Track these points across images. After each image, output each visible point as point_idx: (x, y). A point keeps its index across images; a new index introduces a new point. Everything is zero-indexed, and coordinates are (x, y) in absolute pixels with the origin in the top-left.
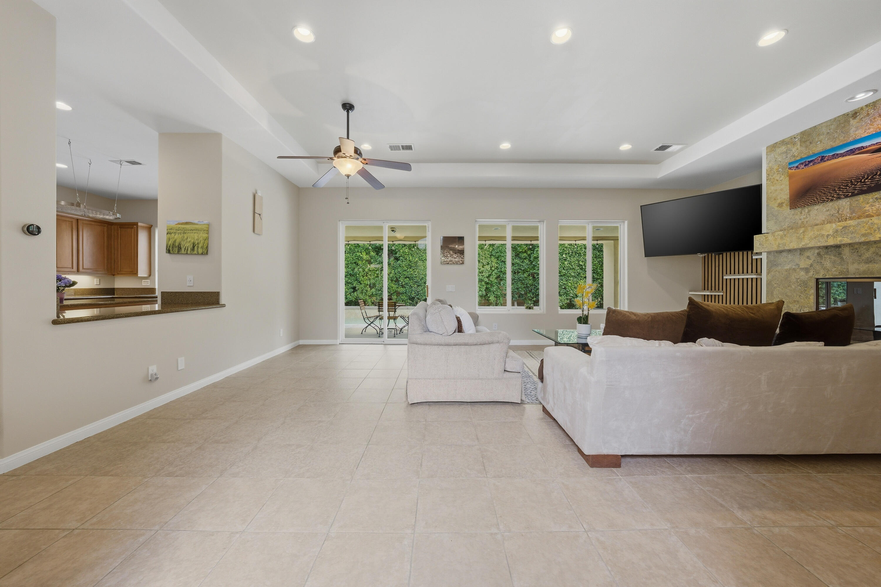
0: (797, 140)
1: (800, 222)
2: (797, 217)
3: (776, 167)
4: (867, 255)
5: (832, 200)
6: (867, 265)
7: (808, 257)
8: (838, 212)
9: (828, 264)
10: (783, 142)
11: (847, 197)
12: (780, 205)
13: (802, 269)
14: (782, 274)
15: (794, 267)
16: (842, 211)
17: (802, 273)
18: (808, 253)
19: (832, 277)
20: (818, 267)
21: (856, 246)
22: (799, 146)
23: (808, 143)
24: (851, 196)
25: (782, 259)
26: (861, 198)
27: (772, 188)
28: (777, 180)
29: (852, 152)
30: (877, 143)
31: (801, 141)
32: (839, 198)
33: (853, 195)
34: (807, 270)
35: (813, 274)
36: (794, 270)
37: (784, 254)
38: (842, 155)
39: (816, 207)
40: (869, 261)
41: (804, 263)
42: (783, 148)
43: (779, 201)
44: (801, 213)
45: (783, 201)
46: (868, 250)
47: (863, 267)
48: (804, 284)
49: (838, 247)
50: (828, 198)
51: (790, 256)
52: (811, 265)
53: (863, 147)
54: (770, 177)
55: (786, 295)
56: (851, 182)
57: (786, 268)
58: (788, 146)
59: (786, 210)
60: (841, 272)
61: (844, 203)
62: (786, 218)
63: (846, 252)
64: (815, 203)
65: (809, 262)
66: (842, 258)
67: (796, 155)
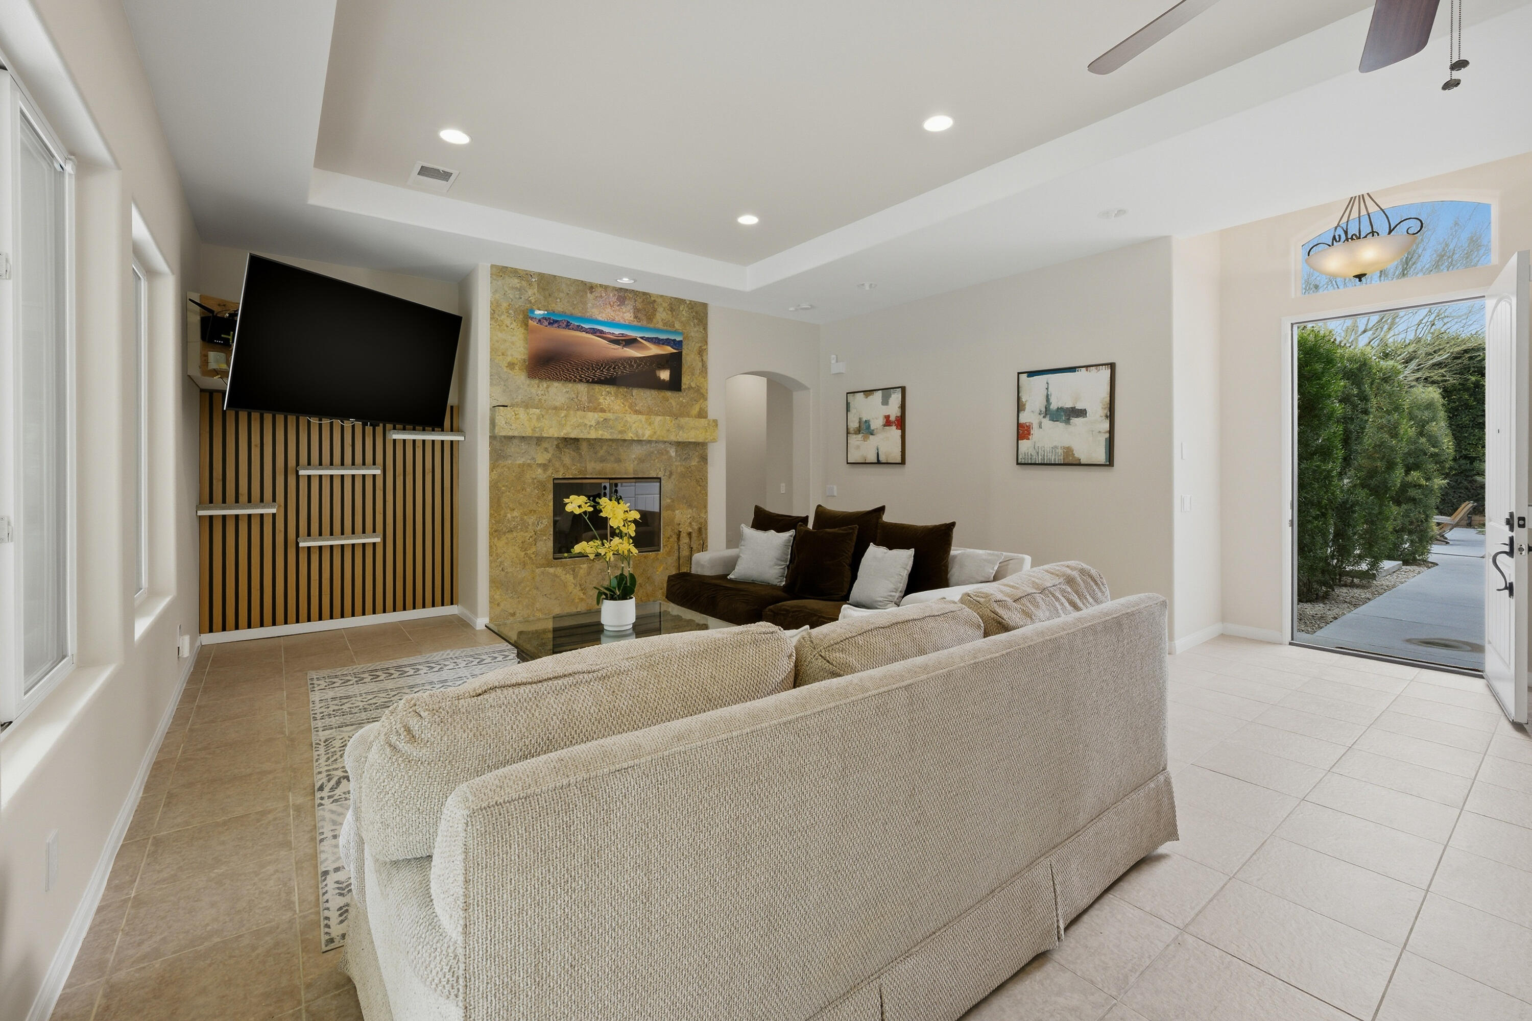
0: (534, 280)
1: (537, 398)
2: (533, 391)
3: (505, 305)
4: (602, 453)
5: (575, 381)
6: (602, 465)
7: (546, 450)
8: (577, 397)
9: (567, 460)
10: (515, 272)
11: (588, 382)
12: (511, 365)
13: (539, 465)
14: (514, 471)
15: (529, 461)
16: (581, 397)
17: (540, 471)
18: (545, 445)
19: (571, 477)
20: (557, 464)
21: (592, 442)
22: (536, 291)
23: (547, 293)
24: (590, 383)
25: (512, 449)
26: (597, 387)
27: (500, 335)
28: (507, 326)
29: (594, 332)
30: (613, 333)
31: (538, 285)
32: (581, 381)
33: (594, 382)
34: (545, 467)
35: (552, 473)
36: (529, 465)
37: (516, 441)
38: (587, 331)
39: (556, 384)
40: (603, 460)
41: (542, 458)
42: (515, 282)
43: (509, 359)
44: (538, 386)
45: (516, 362)
46: (602, 448)
47: (598, 466)
48: (541, 485)
49: (576, 440)
50: (571, 377)
51: (524, 446)
52: (550, 461)
53: (602, 332)
54: (496, 316)
55: (519, 503)
56: (592, 366)
57: (518, 462)
58: (523, 282)
59: (520, 378)
60: (580, 472)
61: (582, 388)
62: (519, 388)
63: (584, 446)
64: (558, 379)
65: (547, 456)
66: (580, 454)
67: (533, 301)
